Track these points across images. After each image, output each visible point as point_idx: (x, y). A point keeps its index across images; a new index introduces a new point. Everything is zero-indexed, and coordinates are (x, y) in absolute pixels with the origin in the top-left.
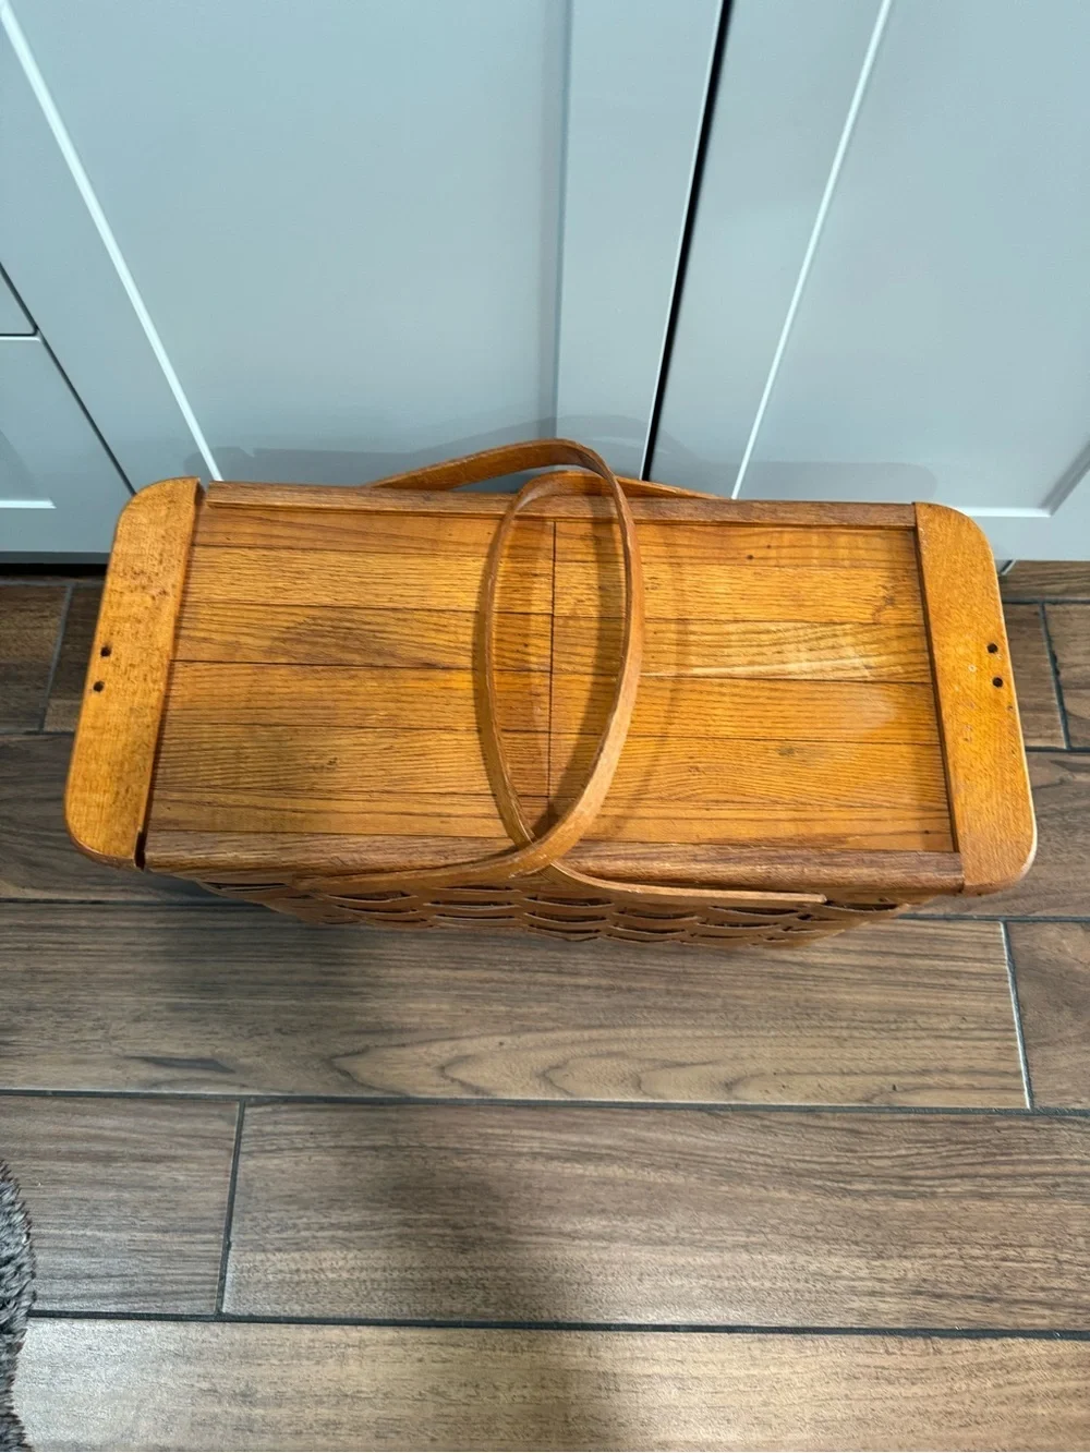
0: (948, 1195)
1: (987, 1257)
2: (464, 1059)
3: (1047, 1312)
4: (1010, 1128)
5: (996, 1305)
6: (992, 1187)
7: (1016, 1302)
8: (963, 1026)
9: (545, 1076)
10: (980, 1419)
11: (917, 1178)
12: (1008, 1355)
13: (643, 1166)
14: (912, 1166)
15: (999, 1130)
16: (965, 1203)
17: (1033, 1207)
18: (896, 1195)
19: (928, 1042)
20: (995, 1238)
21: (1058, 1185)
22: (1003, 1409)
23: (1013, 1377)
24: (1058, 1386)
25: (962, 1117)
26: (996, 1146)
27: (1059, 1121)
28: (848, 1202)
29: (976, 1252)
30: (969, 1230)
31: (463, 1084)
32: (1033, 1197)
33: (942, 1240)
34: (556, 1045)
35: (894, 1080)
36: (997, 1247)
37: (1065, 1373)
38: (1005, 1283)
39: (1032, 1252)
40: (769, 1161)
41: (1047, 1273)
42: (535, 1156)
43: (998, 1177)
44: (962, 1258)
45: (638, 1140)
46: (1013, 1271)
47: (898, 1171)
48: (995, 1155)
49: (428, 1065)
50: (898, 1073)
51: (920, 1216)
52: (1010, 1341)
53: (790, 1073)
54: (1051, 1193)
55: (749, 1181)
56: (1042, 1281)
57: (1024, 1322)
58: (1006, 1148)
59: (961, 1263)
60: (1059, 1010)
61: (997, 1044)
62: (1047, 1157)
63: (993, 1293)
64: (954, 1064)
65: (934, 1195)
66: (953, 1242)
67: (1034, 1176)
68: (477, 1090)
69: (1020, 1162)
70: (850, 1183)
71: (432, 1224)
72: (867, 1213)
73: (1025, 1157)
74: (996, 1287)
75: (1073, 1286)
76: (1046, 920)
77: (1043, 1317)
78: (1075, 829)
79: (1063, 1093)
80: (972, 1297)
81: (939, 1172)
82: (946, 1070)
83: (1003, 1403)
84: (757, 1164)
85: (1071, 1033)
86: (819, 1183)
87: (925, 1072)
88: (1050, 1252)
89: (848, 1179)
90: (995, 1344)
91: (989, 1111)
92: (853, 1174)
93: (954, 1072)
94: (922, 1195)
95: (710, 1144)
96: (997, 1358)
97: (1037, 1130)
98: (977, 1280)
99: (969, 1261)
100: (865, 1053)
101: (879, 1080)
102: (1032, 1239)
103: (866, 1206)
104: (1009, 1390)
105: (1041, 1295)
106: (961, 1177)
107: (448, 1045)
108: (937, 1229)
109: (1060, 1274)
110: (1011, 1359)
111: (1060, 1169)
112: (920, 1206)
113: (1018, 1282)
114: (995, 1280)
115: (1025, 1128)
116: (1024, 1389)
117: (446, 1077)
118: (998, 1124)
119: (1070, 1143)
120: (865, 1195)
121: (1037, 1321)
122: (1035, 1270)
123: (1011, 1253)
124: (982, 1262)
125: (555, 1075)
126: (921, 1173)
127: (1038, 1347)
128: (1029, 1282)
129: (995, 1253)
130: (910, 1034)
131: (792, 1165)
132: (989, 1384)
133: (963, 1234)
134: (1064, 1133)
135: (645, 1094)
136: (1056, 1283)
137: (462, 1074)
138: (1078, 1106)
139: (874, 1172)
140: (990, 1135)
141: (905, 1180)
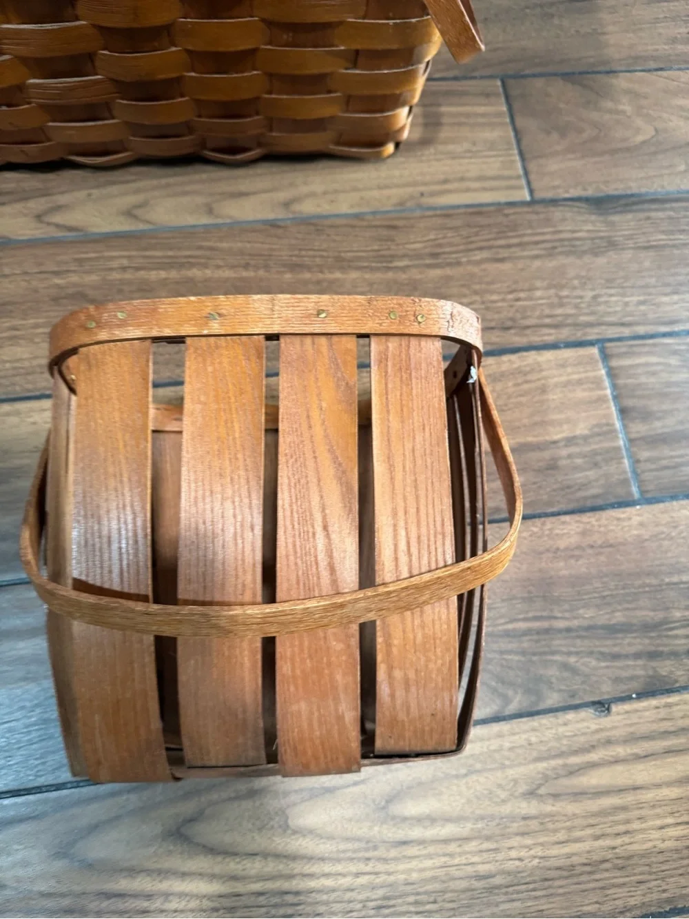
0: (469, 262)
1: (503, 300)
2: (58, 208)
3: (552, 331)
4: (514, 214)
5: (513, 331)
6: (504, 253)
7: (528, 327)
8: (474, 149)
9: (129, 214)
10: (505, 408)
11: (444, 253)
12: (525, 363)
13: (218, 267)
14: (440, 246)
15: (507, 215)
16: (483, 266)
17: (537, 263)
18: (430, 266)
19: (449, 162)
20: (508, 287)
21: (555, 248)
22: (523, 399)
23: (529, 377)
24: (564, 379)
25: (477, 210)
26: (507, 226)
27: (554, 206)
28: (390, 275)
29: (495, 297)
30: (488, 283)
31: (58, 226)
32: (537, 257)
33: (467, 292)
34: (137, 191)
35: (422, 189)
36: (511, 292)
37: (569, 370)
38: (518, 316)
39: (538, 293)
40: (325, 254)
41: (552, 306)
42: (124, 269)
43: (509, 246)
44: (483, 303)
45: (211, 249)
46: (525, 308)
47: (427, 250)
48: (504, 232)
49: (25, 215)
50: (425, 184)
51: (448, 279)
52: (525, 354)
53: (336, 191)
54: (551, 253)
55: (309, 268)
56: (547, 311)
57: (536, 339)
58: (514, 227)
59: (483, 306)
60: (548, 133)
61: (501, 159)
62: (546, 230)
63: (509, 324)
64: (468, 175)
65: (459, 263)
66: (476, 293)
67: (537, 243)
68: (71, 229)
69: (524, 235)
70: (391, 262)
71: (37, 326)
72: (406, 282)
73: (529, 231)
74: (512, 319)
75: (573, 311)
76: (534, 76)
77: (550, 334)
78: (552, 16)
79: (555, 187)
80: (492, 328)
81: (462, 247)
82: (462, 179)
83: (521, 395)
84: (314, 257)
85: (558, 148)
86: (366, 264)
87: (446, 181)
88: (552, 292)
89: (389, 259)
90: (513, 357)
91: (499, 204)
92: (392, 256)
93: (470, 179)
94: (450, 265)
95: (274, 247)
96: (515, 366)
97: (537, 213)
98: (496, 316)
99: (489, 305)
100: (397, 173)
101: (410, 190)
102: (538, 284)
103: (404, 276)
104: (526, 386)
105: (547, 321)
106: (481, 249)
107: (43, 200)
108: (463, 286)
109: (561, 305)
110: (525, 366)
111: (557, 237)
112: (449, 271)
113: (529, 314)
114: (511, 315)
115: (528, 212)
116: (539, 384)
117: (41, 222)
118: (506, 212)
119: (564, 220)
120: (404, 269)
121: (546, 338)
122: (542, 304)
123: (522, 295)
124: (500, 304)
125: (138, 212)
126: (447, 250)
127: (548, 355)
128: (537, 313)
129: (510, 296)
130: (432, 157)
131: (343, 254)
132: (510, 384)
133: (483, 286)
134: (557, 213)
135: (217, 217)
136: (559, 311)
137: (58, 218)
138: (567, 195)
139: (410, 253)
140: (500, 219)
141: (434, 255)
